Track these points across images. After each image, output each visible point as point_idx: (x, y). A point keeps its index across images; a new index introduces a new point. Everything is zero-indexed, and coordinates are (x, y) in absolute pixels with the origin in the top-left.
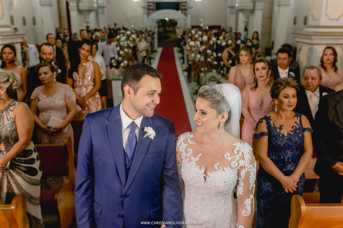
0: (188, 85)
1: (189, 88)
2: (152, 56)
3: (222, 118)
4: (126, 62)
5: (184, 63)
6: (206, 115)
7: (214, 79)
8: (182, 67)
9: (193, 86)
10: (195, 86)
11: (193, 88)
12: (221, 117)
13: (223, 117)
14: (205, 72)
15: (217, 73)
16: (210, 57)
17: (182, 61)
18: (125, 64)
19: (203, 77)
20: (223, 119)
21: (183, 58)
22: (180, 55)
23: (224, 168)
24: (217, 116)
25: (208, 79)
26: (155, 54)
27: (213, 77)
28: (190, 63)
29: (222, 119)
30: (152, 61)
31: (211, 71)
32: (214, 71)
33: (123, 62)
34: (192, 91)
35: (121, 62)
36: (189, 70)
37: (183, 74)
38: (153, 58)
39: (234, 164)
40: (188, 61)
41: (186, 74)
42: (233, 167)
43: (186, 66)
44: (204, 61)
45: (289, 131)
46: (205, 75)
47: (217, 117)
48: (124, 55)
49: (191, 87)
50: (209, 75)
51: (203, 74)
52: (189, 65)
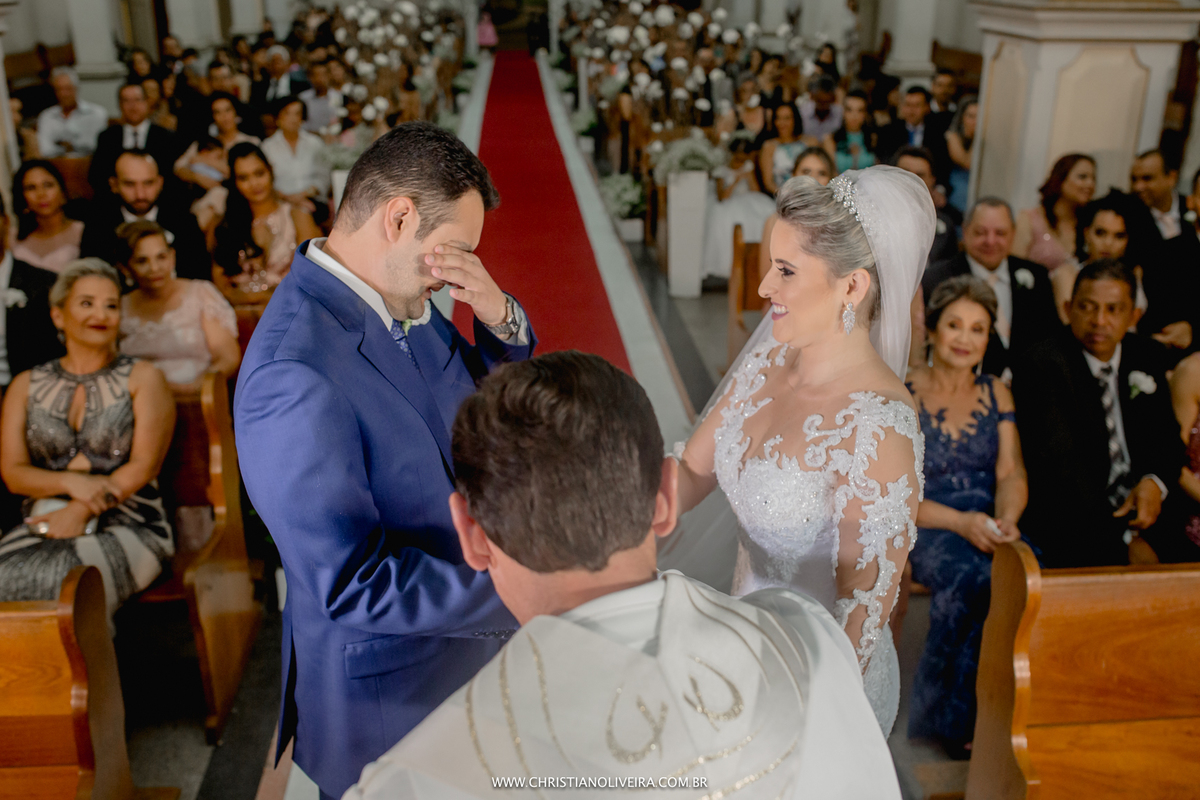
0: (598, 186)
1: (603, 196)
2: (461, 82)
3: (848, 289)
4: (382, 103)
5: (576, 105)
6: (793, 276)
7: (697, 163)
8: (571, 120)
9: (618, 188)
10: (625, 190)
11: (619, 197)
12: (843, 285)
13: (851, 288)
14: (667, 139)
15: (706, 141)
16: (681, 85)
17: (569, 98)
18: (378, 111)
19: (658, 154)
20: (853, 293)
21: (573, 89)
22: (564, 78)
23: (784, 456)
24: (829, 281)
25: (676, 162)
26: (470, 73)
27: (695, 156)
28: (604, 105)
29: (849, 293)
30: (462, 99)
31: (686, 135)
32: (698, 133)
33: (372, 103)
34: (616, 207)
35: (363, 105)
36: (598, 132)
37: (578, 144)
38: (466, 91)
39: (814, 456)
40: (596, 98)
41: (588, 144)
42: (809, 464)
43: (586, 116)
44: (663, 97)
45: (962, 426)
46: (666, 149)
47: (831, 286)
48: (372, 77)
49: (611, 194)
50: (680, 148)
51: (657, 146)
52: (599, 112)
